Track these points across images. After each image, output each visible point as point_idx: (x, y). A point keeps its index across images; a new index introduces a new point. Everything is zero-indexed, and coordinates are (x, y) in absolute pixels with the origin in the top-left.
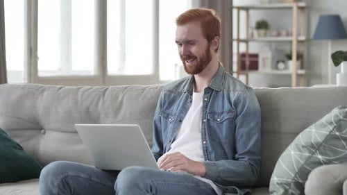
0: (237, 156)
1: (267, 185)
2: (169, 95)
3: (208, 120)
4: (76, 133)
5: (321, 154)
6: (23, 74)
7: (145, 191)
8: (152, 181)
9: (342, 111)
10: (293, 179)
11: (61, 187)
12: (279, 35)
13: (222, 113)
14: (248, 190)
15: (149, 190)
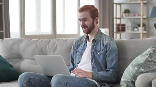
0: (107, 69)
1: (120, 83)
2: (77, 43)
3: (94, 54)
4: (35, 59)
5: (143, 68)
6: (18, 34)
7: (64, 85)
8: (67, 81)
9: (152, 49)
10: (131, 80)
11: (28, 83)
12: (134, 16)
13: (100, 50)
14: (112, 85)
15: (66, 85)
